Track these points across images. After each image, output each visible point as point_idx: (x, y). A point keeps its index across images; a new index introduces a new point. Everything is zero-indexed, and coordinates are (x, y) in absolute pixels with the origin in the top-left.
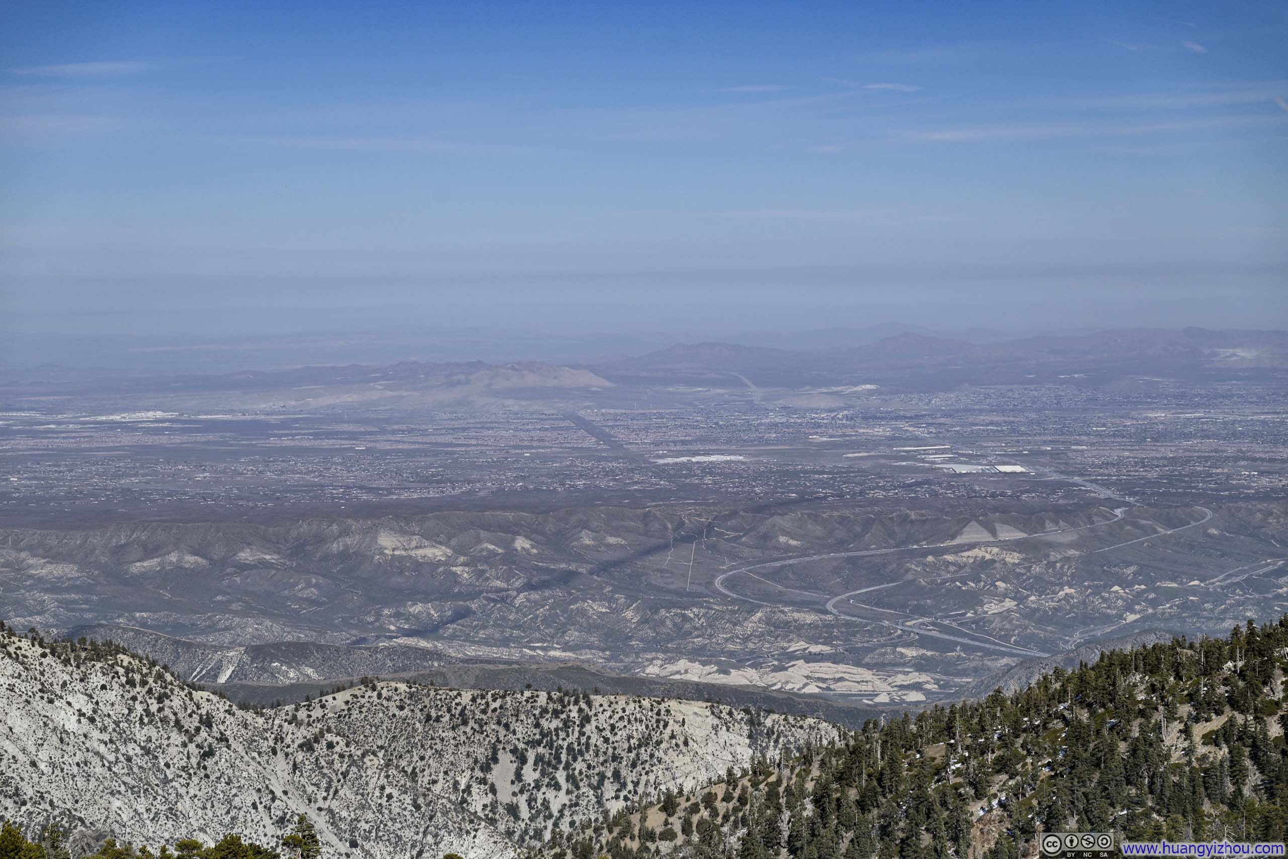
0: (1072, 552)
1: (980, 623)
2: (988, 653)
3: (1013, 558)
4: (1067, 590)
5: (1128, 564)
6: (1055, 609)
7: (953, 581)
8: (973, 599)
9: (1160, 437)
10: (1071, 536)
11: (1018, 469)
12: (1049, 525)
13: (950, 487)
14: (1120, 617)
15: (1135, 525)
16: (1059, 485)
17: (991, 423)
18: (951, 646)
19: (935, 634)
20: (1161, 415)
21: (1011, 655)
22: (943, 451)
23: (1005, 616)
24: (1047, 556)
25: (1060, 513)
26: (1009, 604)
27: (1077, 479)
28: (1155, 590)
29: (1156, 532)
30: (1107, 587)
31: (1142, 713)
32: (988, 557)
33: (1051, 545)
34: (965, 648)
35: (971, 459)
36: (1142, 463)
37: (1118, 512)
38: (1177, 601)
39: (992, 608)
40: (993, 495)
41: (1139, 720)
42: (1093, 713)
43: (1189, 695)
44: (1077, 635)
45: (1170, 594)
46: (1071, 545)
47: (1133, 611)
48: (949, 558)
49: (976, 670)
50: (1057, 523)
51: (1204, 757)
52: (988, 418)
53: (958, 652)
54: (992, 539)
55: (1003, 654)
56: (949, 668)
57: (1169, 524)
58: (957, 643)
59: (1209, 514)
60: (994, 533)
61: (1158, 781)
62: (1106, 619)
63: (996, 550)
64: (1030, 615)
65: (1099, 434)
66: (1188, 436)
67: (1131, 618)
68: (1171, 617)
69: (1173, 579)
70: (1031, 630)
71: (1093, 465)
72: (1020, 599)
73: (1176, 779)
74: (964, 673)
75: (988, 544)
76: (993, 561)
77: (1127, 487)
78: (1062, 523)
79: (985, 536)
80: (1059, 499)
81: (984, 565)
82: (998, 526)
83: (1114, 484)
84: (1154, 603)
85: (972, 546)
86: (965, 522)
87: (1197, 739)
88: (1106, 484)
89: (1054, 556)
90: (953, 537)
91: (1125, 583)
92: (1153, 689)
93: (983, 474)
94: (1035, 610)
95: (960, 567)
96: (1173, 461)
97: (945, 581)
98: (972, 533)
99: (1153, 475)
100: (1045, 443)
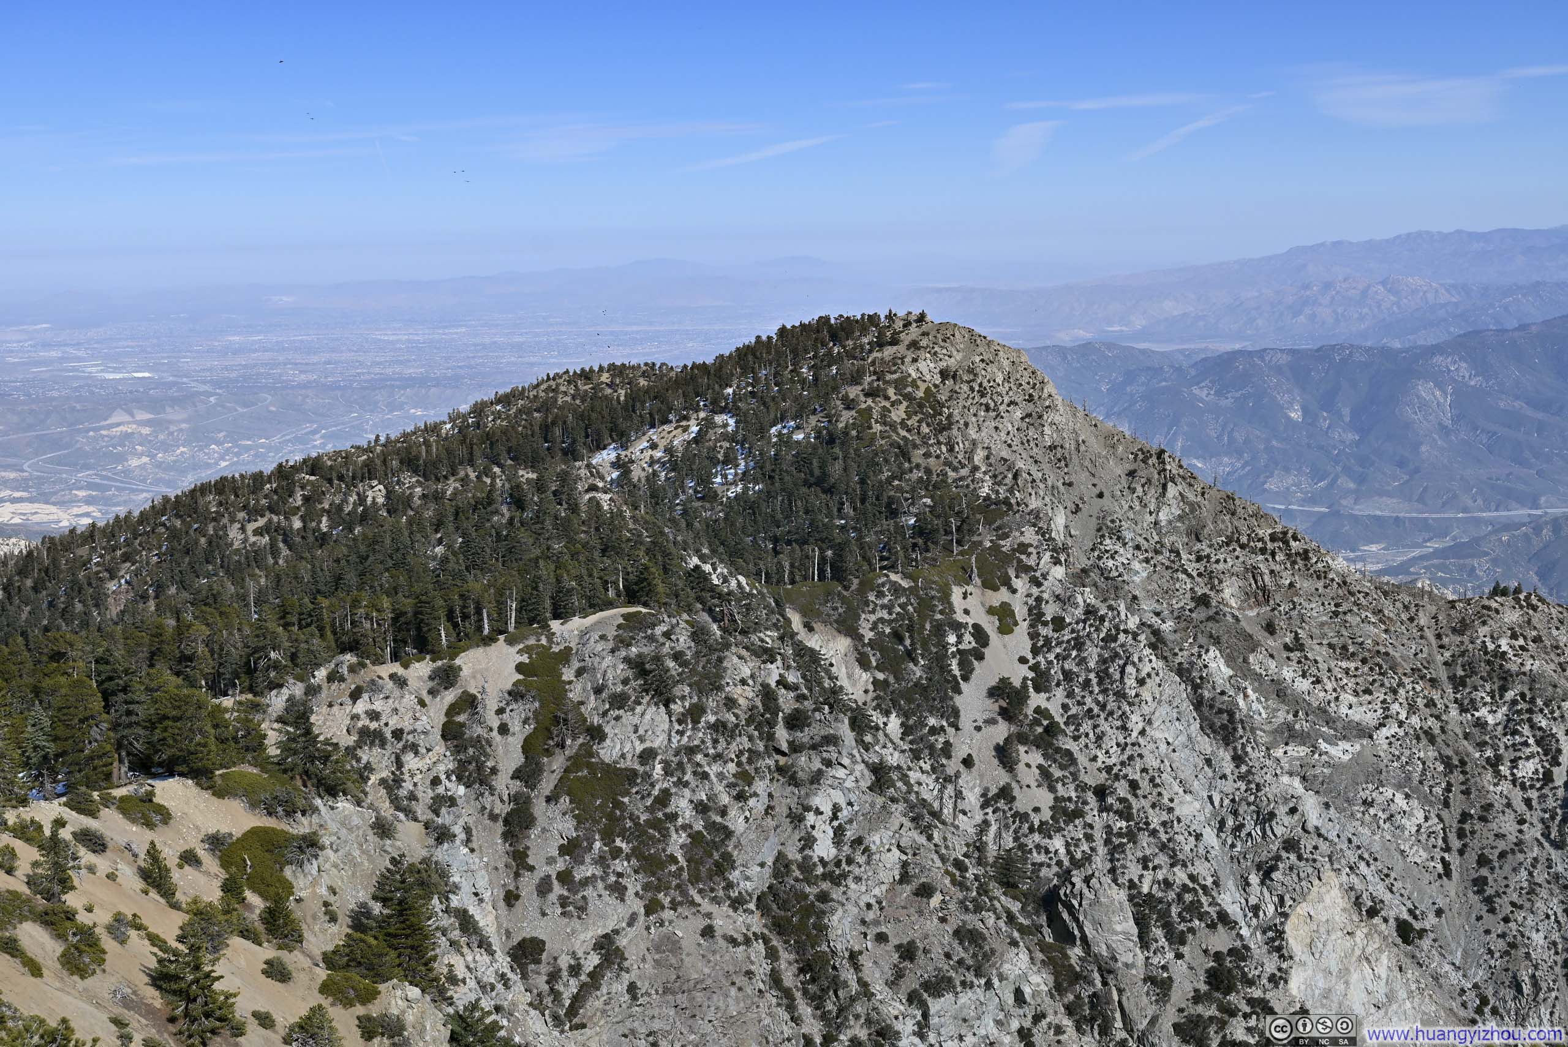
0: (184, 426)
1: (126, 472)
2: (133, 491)
3: (146, 431)
4: (182, 449)
5: (221, 431)
6: (175, 462)
7: (107, 447)
8: (121, 458)
9: (236, 352)
10: (182, 416)
11: (147, 375)
12: (168, 409)
13: (102, 388)
14: (217, 464)
15: (223, 406)
16: (174, 384)
17: (128, 347)
18: (109, 488)
19: (98, 481)
20: (237, 338)
21: (148, 491)
22: (97, 365)
23: (143, 467)
24: (168, 428)
25: (175, 401)
26: (145, 459)
27: (185, 380)
28: (238, 446)
29: (236, 410)
30: (207, 446)
31: (214, 520)
32: (130, 431)
33: (170, 422)
34: (118, 489)
35: (116, 370)
36: (226, 368)
37: (212, 399)
38: (252, 453)
39: (134, 462)
40: (131, 392)
41: (213, 524)
42: (183, 521)
43: (244, 506)
44: (189, 477)
45: (248, 449)
46: (184, 421)
47: (225, 460)
48: (104, 432)
49: (125, 502)
50: (173, 408)
51: (254, 543)
52: (125, 344)
53: (113, 491)
54: (130, 419)
55: (142, 491)
56: (108, 502)
57: (245, 406)
58: (112, 486)
59: (269, 397)
60: (132, 415)
61: (226, 560)
62: (208, 466)
63: (134, 426)
64: (159, 465)
65: (198, 352)
66: (256, 351)
67: (223, 464)
68: (249, 462)
69: (249, 439)
70: (161, 475)
71: (195, 371)
72: (152, 456)
73: (237, 558)
74: (116, 505)
75: (128, 423)
76: (133, 433)
77: (217, 384)
78: (176, 408)
79: (128, 418)
80: (173, 392)
81: (127, 436)
82: (135, 411)
83: (209, 382)
84: (238, 454)
85: (119, 425)
86: (114, 409)
87: (250, 532)
88: (204, 382)
89: (173, 428)
90: (106, 420)
91: (218, 443)
92: (220, 504)
93: (124, 379)
94: (161, 463)
95: (112, 438)
96: (245, 366)
97: (102, 447)
98: (118, 417)
99: (234, 375)
100: (163, 358)
